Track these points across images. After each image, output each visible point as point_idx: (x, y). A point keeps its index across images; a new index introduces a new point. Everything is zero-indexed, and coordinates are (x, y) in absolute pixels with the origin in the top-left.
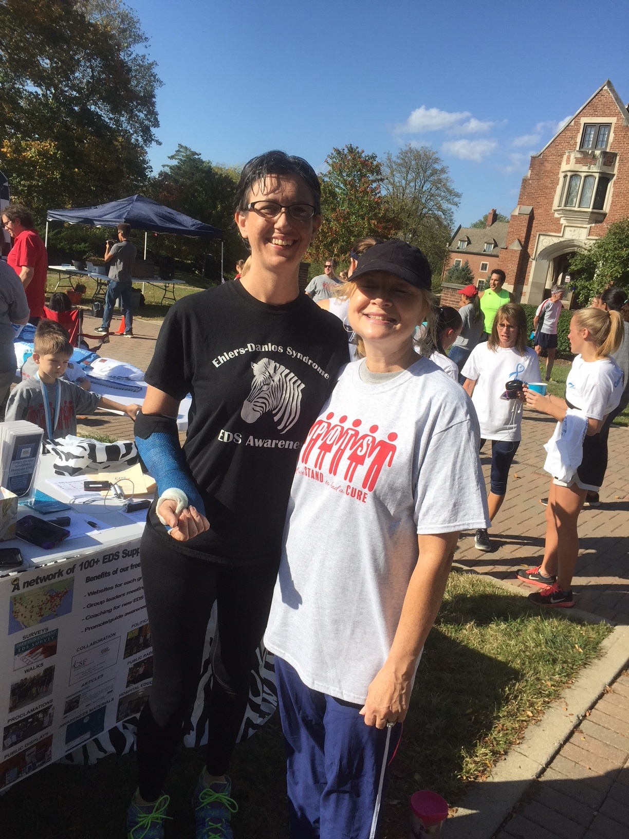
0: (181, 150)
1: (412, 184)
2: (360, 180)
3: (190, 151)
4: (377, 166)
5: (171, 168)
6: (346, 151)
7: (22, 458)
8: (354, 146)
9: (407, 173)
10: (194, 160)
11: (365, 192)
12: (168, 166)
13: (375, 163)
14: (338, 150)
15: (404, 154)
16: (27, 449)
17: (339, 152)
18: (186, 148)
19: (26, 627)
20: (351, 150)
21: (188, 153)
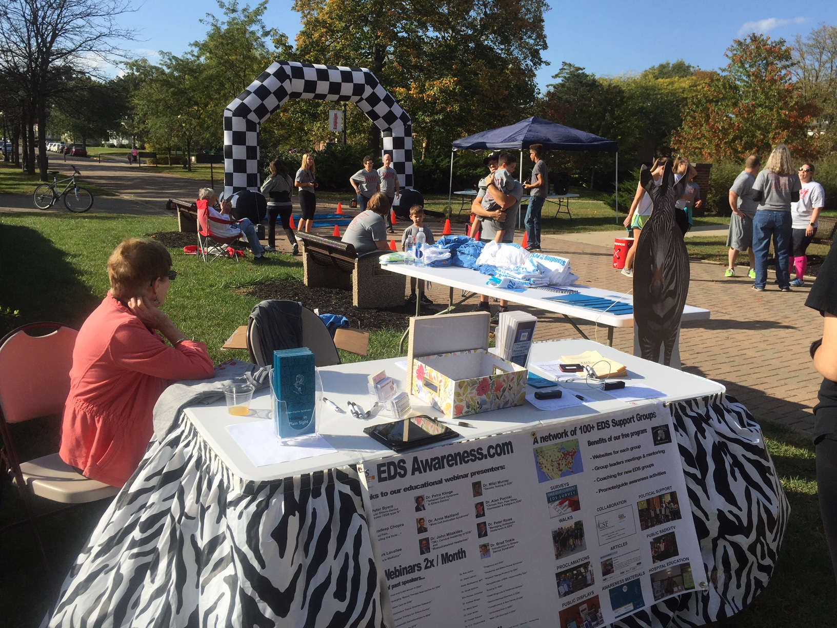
0: (565, 67)
1: (828, 65)
2: (766, 69)
3: (574, 67)
4: (786, 51)
5: (554, 87)
6: (748, 41)
7: (521, 341)
8: (758, 34)
9: (821, 53)
10: (579, 75)
11: (773, 81)
12: (552, 85)
13: (783, 48)
14: (739, 41)
15: (816, 34)
16: (525, 334)
17: (740, 44)
18: (570, 65)
19: (551, 479)
20: (754, 39)
21: (572, 69)
